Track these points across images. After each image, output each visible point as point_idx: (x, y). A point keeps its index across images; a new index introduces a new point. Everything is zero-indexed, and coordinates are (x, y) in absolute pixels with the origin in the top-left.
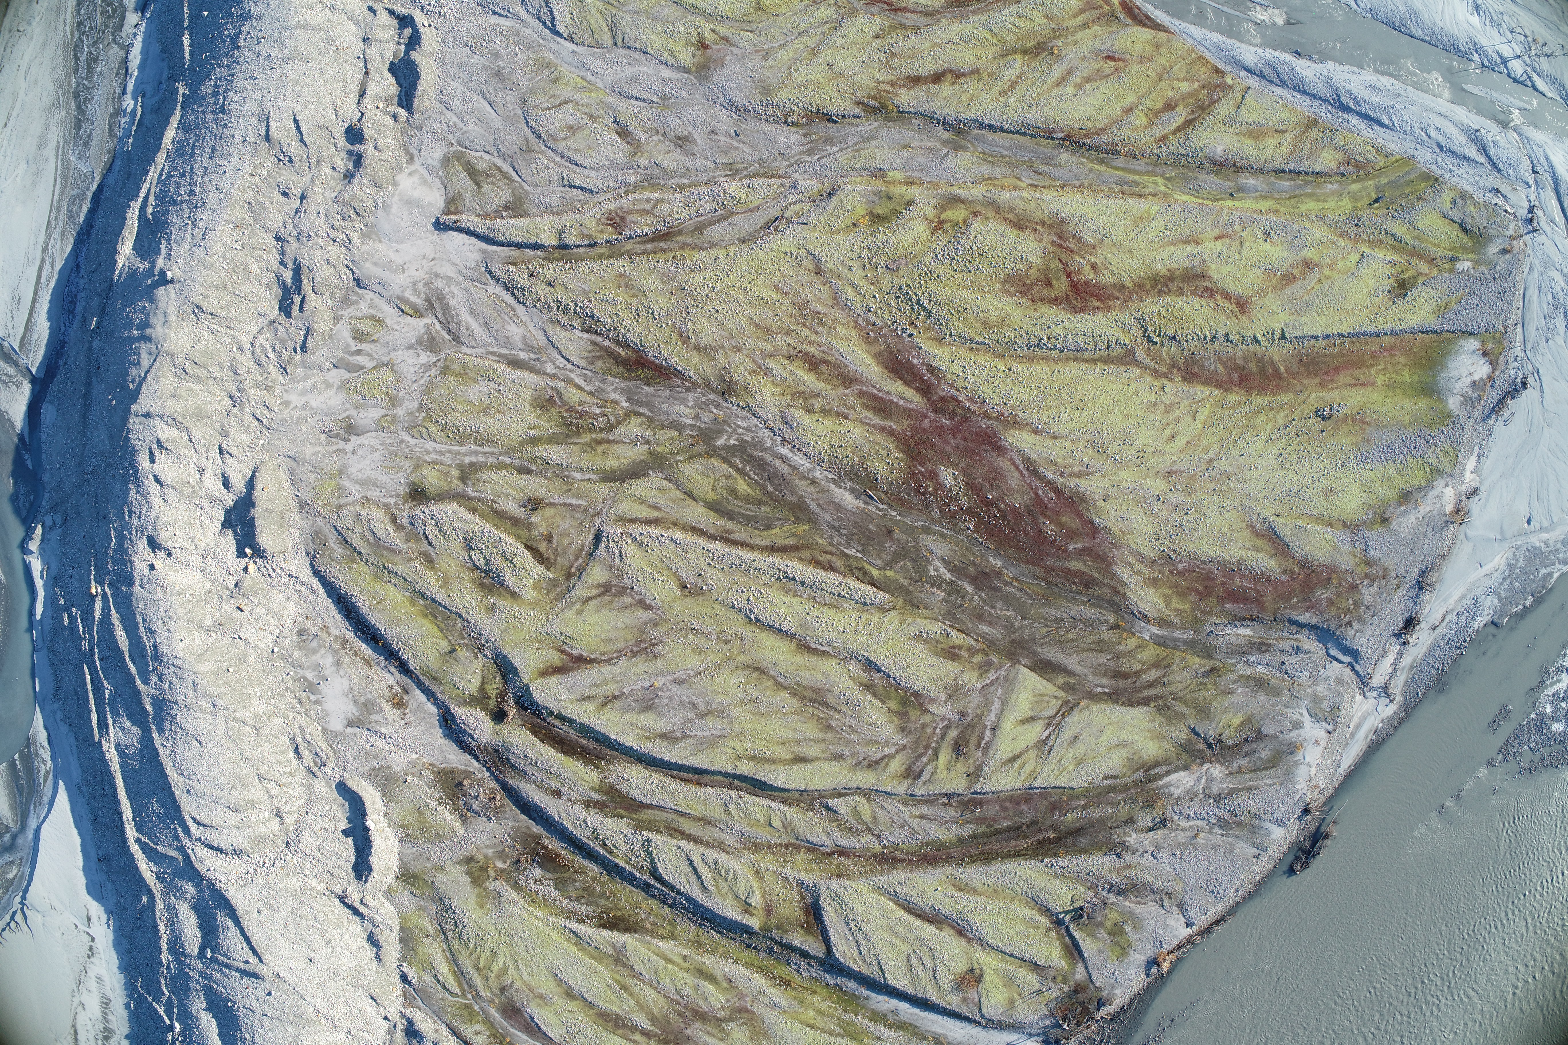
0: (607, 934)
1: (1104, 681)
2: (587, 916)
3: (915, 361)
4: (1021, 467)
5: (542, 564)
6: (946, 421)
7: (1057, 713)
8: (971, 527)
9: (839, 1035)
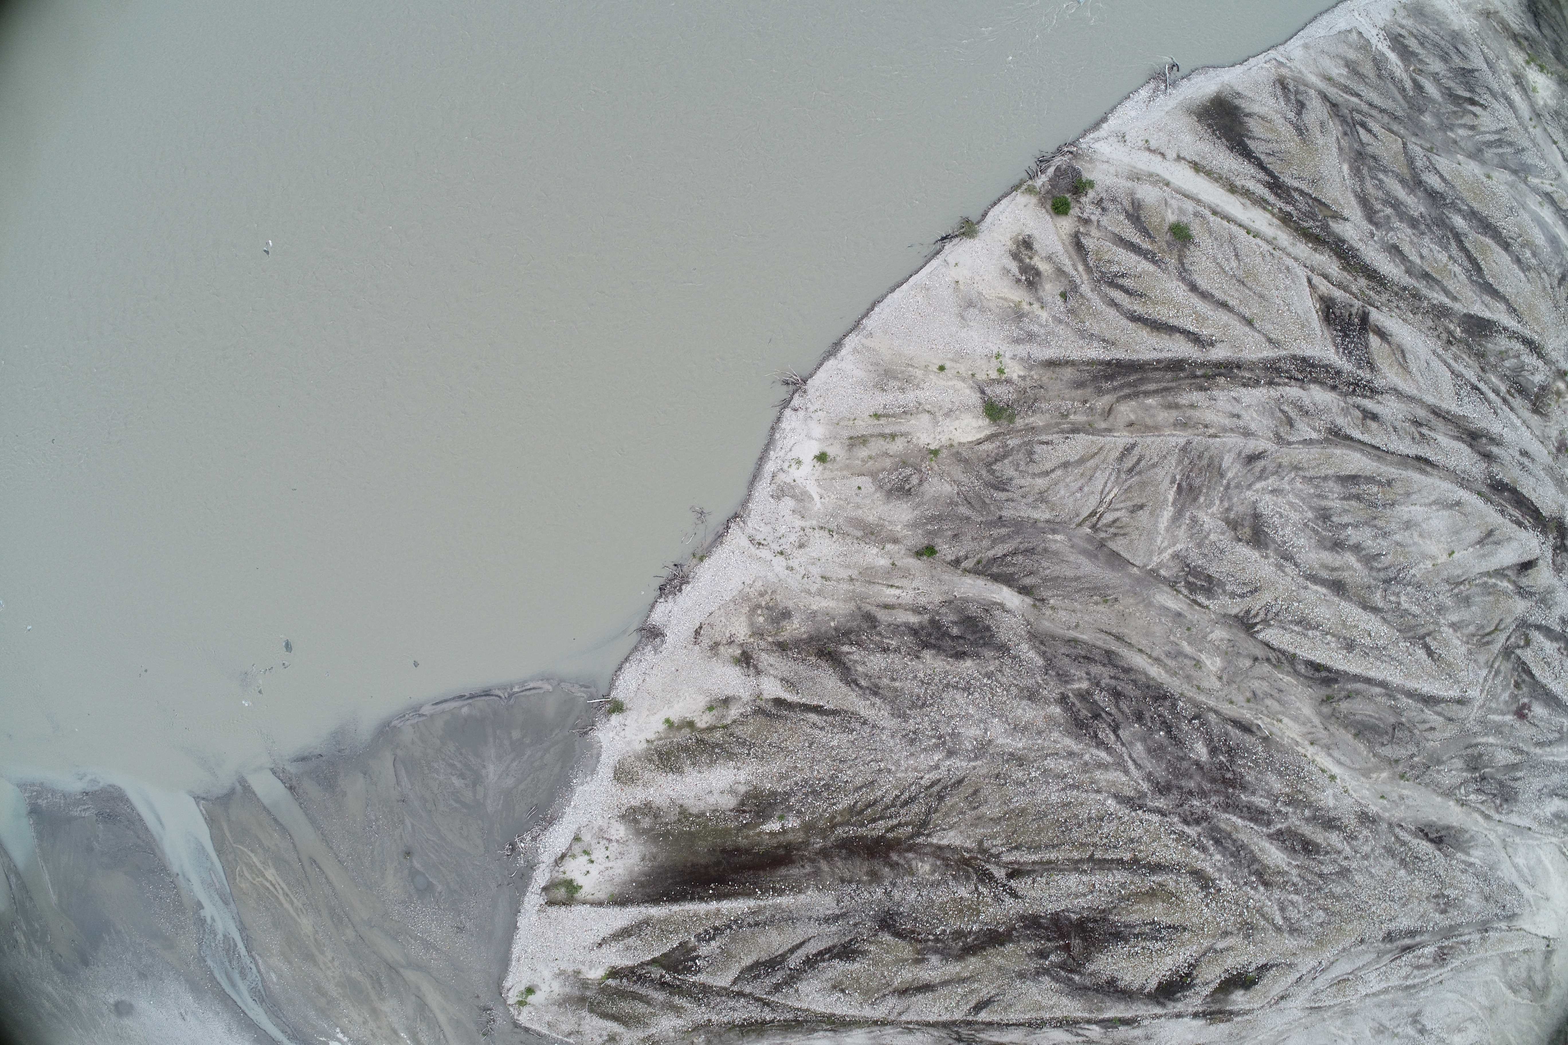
0: (1487, 315)
1: (1054, 547)
2: (1501, 333)
3: (1218, 857)
4: (1130, 763)
5: (1524, 663)
6: (1196, 803)
7: (1101, 516)
8: (1181, 704)
9: (1296, 189)
